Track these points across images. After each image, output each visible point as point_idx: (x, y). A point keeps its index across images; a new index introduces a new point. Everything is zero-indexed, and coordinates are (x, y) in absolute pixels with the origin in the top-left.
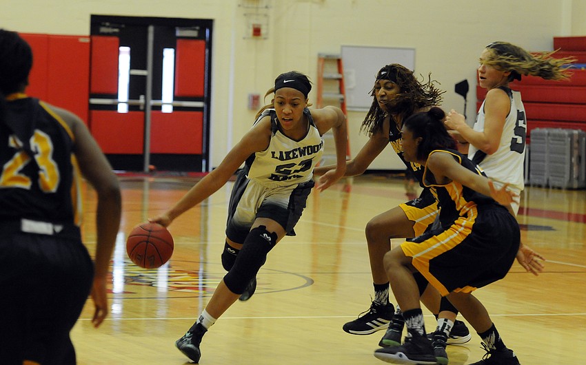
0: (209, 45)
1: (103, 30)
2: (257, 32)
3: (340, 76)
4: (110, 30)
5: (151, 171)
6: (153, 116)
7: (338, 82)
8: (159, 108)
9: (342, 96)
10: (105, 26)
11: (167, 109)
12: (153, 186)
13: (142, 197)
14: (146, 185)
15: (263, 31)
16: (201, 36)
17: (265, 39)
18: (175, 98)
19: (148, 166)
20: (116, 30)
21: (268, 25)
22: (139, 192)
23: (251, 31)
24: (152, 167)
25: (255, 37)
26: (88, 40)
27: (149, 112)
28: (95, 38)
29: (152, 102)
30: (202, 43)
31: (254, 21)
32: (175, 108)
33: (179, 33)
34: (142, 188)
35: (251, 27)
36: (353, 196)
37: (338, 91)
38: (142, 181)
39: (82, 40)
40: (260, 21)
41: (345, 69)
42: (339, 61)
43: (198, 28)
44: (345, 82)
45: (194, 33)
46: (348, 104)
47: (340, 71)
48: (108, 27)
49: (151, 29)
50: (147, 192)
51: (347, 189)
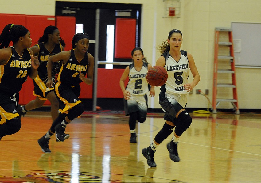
0: (139, 22)
1: (64, 12)
2: (172, 13)
3: (230, 44)
4: (69, 12)
5: (98, 110)
6: (99, 71)
7: (229, 48)
8: (104, 66)
9: (232, 58)
10: (65, 9)
11: (109, 67)
12: (99, 121)
13: (91, 129)
14: (94, 120)
15: (176, 13)
16: (133, 16)
17: (178, 18)
18: (115, 59)
19: (96, 107)
20: (74, 12)
21: (180, 8)
22: (89, 125)
23: (168, 12)
24: (99, 107)
25: (171, 17)
26: (54, 19)
27: (97, 69)
28: (58, 17)
29: (99, 62)
30: (133, 20)
31: (170, 5)
32: (115, 66)
33: (117, 14)
34: (91, 122)
35: (168, 9)
36: (239, 128)
37: (229, 55)
38: (92, 117)
39: (49, 19)
40: (175, 5)
41: (234, 39)
42: (230, 33)
43: (131, 10)
44: (234, 48)
45: (128, 14)
46: (236, 63)
47: (230, 40)
48: (68, 10)
49: (98, 11)
50: (95, 125)
51: (235, 123)
